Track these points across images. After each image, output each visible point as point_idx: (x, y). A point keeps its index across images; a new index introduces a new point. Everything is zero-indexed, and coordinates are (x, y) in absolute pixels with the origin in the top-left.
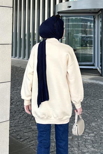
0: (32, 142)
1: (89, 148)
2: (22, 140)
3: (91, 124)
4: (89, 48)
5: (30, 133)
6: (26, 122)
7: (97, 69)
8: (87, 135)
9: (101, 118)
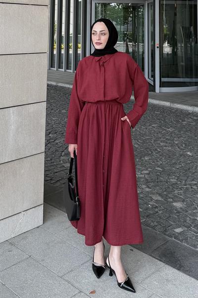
3: (143, 159)
6: (55, 158)
8: (139, 172)
9: (156, 150)
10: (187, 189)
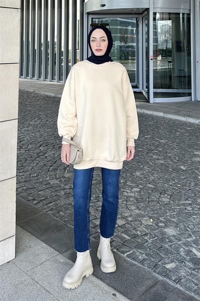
0: (51, 205)
1: (132, 210)
2: (35, 202)
3: (134, 174)
4: (130, 61)
5: (47, 190)
6: (42, 174)
7: (142, 93)
8: (129, 190)
9: (148, 164)
10: (181, 210)
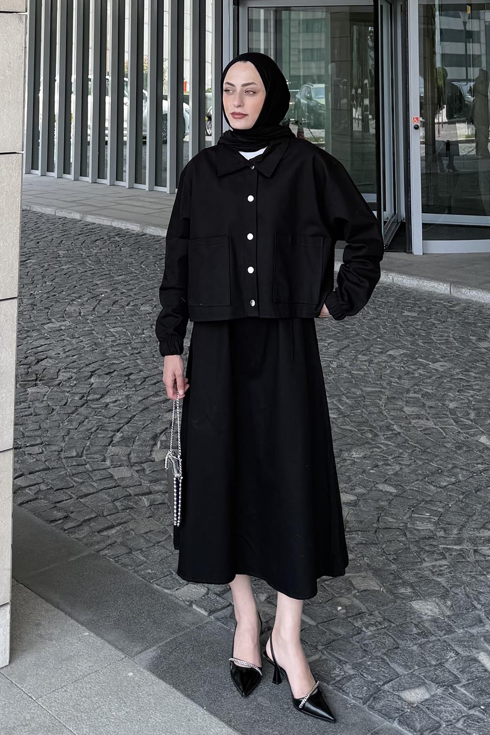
0: (110, 533)
2: (69, 525)
3: (345, 456)
5: (103, 495)
6: (92, 450)
9: (389, 429)
10: (462, 554)
